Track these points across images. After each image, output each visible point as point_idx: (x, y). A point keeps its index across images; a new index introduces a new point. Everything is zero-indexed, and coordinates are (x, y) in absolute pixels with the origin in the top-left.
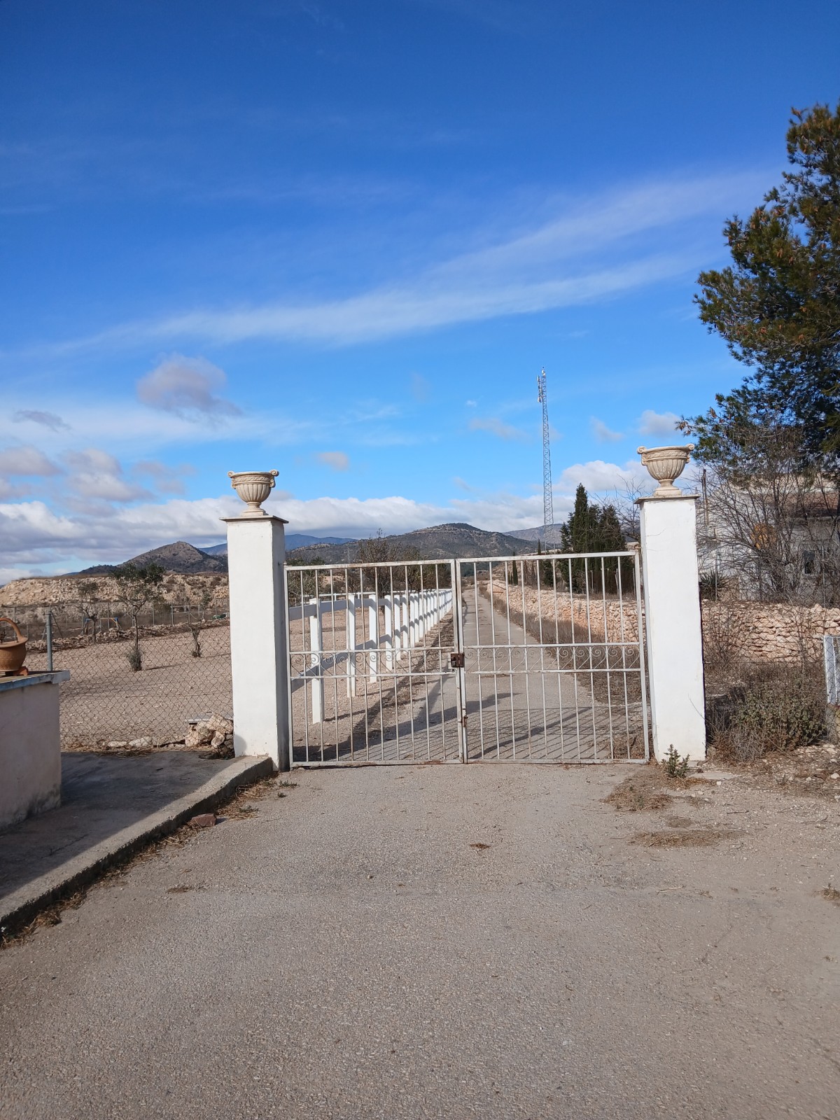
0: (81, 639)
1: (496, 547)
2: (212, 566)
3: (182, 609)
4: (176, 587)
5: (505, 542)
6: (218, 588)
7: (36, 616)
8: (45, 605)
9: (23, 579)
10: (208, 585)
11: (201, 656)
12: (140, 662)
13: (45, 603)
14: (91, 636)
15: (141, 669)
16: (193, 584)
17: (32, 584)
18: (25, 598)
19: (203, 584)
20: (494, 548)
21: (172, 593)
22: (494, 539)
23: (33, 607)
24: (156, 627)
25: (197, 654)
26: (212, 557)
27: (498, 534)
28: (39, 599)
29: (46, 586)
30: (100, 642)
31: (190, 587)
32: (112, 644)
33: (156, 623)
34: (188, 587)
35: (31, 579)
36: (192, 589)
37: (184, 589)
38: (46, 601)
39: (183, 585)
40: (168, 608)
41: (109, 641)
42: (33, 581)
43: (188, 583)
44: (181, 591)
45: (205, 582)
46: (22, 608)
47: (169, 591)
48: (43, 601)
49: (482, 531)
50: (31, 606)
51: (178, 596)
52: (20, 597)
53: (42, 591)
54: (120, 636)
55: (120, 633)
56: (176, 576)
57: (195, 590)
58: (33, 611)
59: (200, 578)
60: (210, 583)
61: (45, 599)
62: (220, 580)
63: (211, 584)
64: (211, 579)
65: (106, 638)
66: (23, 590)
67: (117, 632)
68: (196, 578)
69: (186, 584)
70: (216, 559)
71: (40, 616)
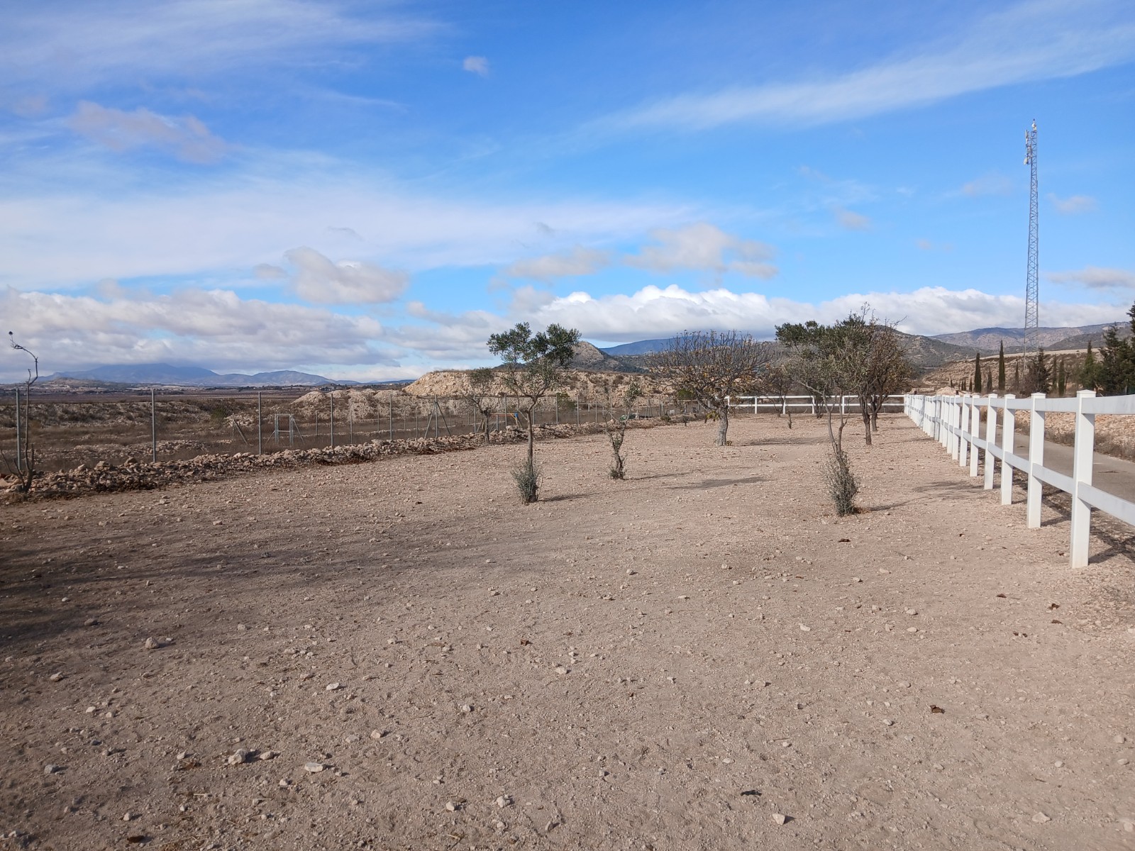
0: (471, 438)
1: (919, 352)
2: (612, 366)
3: (586, 407)
4: (579, 384)
5: (931, 347)
6: (620, 387)
7: (448, 408)
8: (456, 398)
9: (437, 372)
10: (611, 383)
11: (624, 477)
12: (535, 488)
13: (456, 396)
14: (483, 434)
15: (536, 500)
16: (595, 382)
17: (445, 376)
18: (438, 390)
19: (606, 382)
20: (918, 353)
21: (575, 391)
22: (918, 343)
23: (446, 399)
24: (560, 427)
25: (617, 475)
26: (613, 358)
27: (923, 337)
28: (451, 392)
29: (457, 379)
30: (494, 442)
31: (592, 384)
32: (508, 446)
33: (560, 422)
34: (591, 385)
35: (444, 371)
36: (595, 387)
37: (587, 387)
38: (458, 393)
39: (586, 383)
40: (572, 405)
41: (504, 442)
42: (446, 374)
43: (591, 381)
44: (584, 389)
45: (607, 380)
46: (436, 400)
47: (572, 388)
48: (454, 394)
49: (904, 334)
50: (443, 398)
51: (581, 394)
52: (434, 389)
53: (454, 384)
54: (518, 436)
55: (519, 432)
56: (579, 374)
57: (597, 388)
58: (445, 403)
59: (603, 376)
60: (612, 381)
61: (456, 391)
62: (622, 378)
63: (614, 383)
64: (614, 377)
65: (501, 437)
66: (437, 382)
67: (515, 430)
68: (599, 375)
69: (589, 382)
70: (616, 359)
71: (452, 408)
